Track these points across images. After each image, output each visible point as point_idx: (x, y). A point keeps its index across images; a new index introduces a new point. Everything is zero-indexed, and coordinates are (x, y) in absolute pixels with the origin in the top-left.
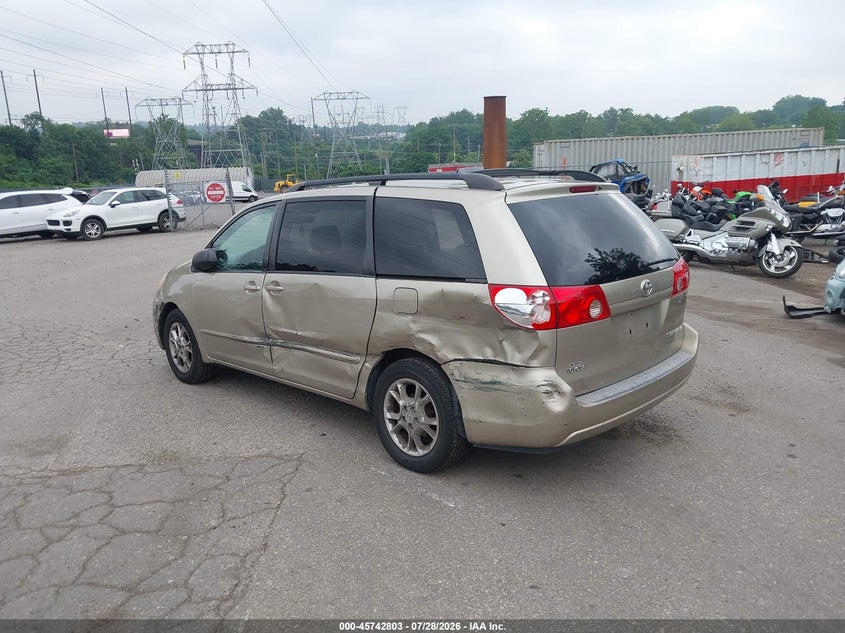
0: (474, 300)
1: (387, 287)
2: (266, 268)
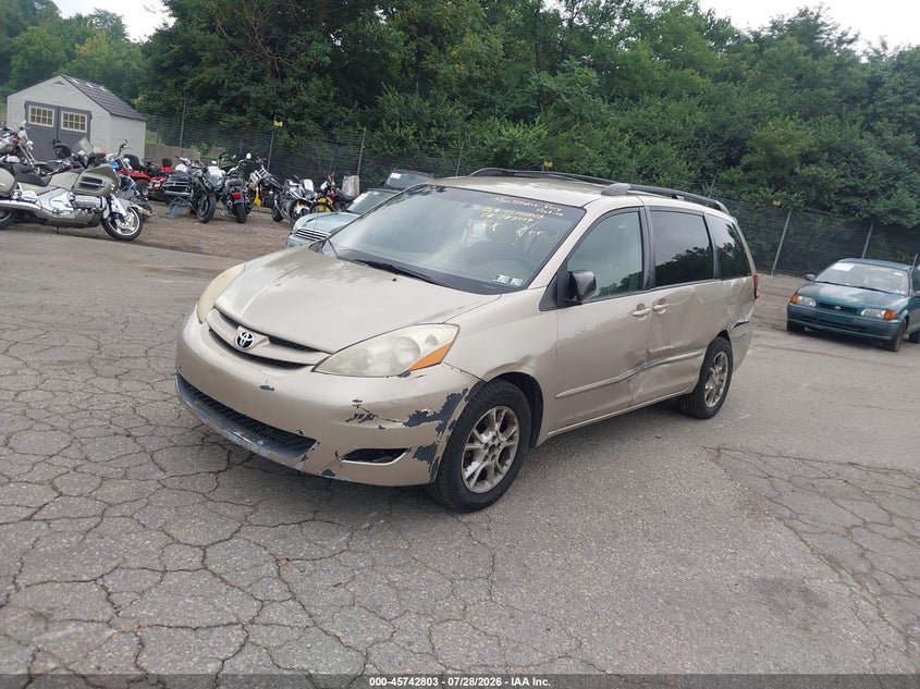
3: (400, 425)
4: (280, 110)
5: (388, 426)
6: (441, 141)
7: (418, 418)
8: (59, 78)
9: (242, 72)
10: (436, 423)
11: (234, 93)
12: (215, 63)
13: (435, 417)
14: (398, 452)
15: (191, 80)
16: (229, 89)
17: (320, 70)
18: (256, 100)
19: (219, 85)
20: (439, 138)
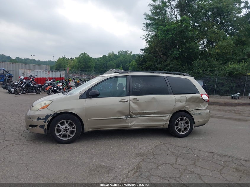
0: (198, 98)
1: (178, 96)
2: (129, 95)
3: (35, 120)
4: (165, 70)
5: (33, 120)
6: (211, 72)
7: (39, 119)
8: (111, 69)
9: (157, 62)
10: (44, 120)
11: (154, 67)
12: (150, 61)
13: (43, 119)
14: (36, 126)
15: (144, 66)
16: (153, 66)
17: (176, 58)
18: (159, 68)
19: (151, 66)
20: (210, 70)
